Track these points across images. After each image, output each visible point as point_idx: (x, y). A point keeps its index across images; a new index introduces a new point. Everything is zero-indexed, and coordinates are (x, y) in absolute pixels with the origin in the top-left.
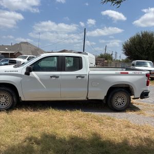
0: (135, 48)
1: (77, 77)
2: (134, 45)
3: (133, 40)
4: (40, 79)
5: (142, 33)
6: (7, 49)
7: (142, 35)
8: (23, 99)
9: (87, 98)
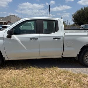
0: (80, 17)
1: (54, 38)
2: (80, 15)
3: (79, 13)
4: (21, 41)
5: (84, 8)
6: (2, 19)
7: (85, 9)
8: (6, 59)
9: (62, 56)
